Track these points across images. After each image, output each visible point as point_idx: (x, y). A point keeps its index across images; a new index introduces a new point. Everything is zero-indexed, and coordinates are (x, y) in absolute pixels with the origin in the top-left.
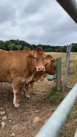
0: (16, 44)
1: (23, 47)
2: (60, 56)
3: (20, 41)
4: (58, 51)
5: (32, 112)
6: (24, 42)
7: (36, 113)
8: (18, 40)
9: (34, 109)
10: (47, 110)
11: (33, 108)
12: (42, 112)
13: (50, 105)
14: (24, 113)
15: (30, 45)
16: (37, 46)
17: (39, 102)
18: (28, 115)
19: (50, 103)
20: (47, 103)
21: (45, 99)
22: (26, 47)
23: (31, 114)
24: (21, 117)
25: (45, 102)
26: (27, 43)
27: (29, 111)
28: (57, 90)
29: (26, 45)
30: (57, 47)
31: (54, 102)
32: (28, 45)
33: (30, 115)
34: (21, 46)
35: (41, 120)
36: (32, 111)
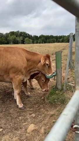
0: (17, 36)
1: (24, 39)
2: (64, 47)
3: (21, 32)
4: (62, 42)
5: (28, 117)
6: (24, 33)
7: (32, 118)
8: (18, 32)
9: (31, 113)
10: (46, 113)
11: (30, 111)
12: (39, 116)
13: (49, 107)
14: (19, 119)
15: (32, 36)
16: (39, 37)
17: (37, 103)
18: (23, 121)
19: (50, 104)
20: (46, 104)
21: (44, 100)
22: (27, 38)
23: (27, 119)
24: (15, 123)
25: (45, 103)
26: (28, 34)
27: (25, 115)
28: (57, 89)
29: (27, 37)
30: (61, 37)
31: (54, 103)
32: (29, 37)
33: (25, 120)
34: (21, 38)
35: (37, 128)
36: (28, 115)
